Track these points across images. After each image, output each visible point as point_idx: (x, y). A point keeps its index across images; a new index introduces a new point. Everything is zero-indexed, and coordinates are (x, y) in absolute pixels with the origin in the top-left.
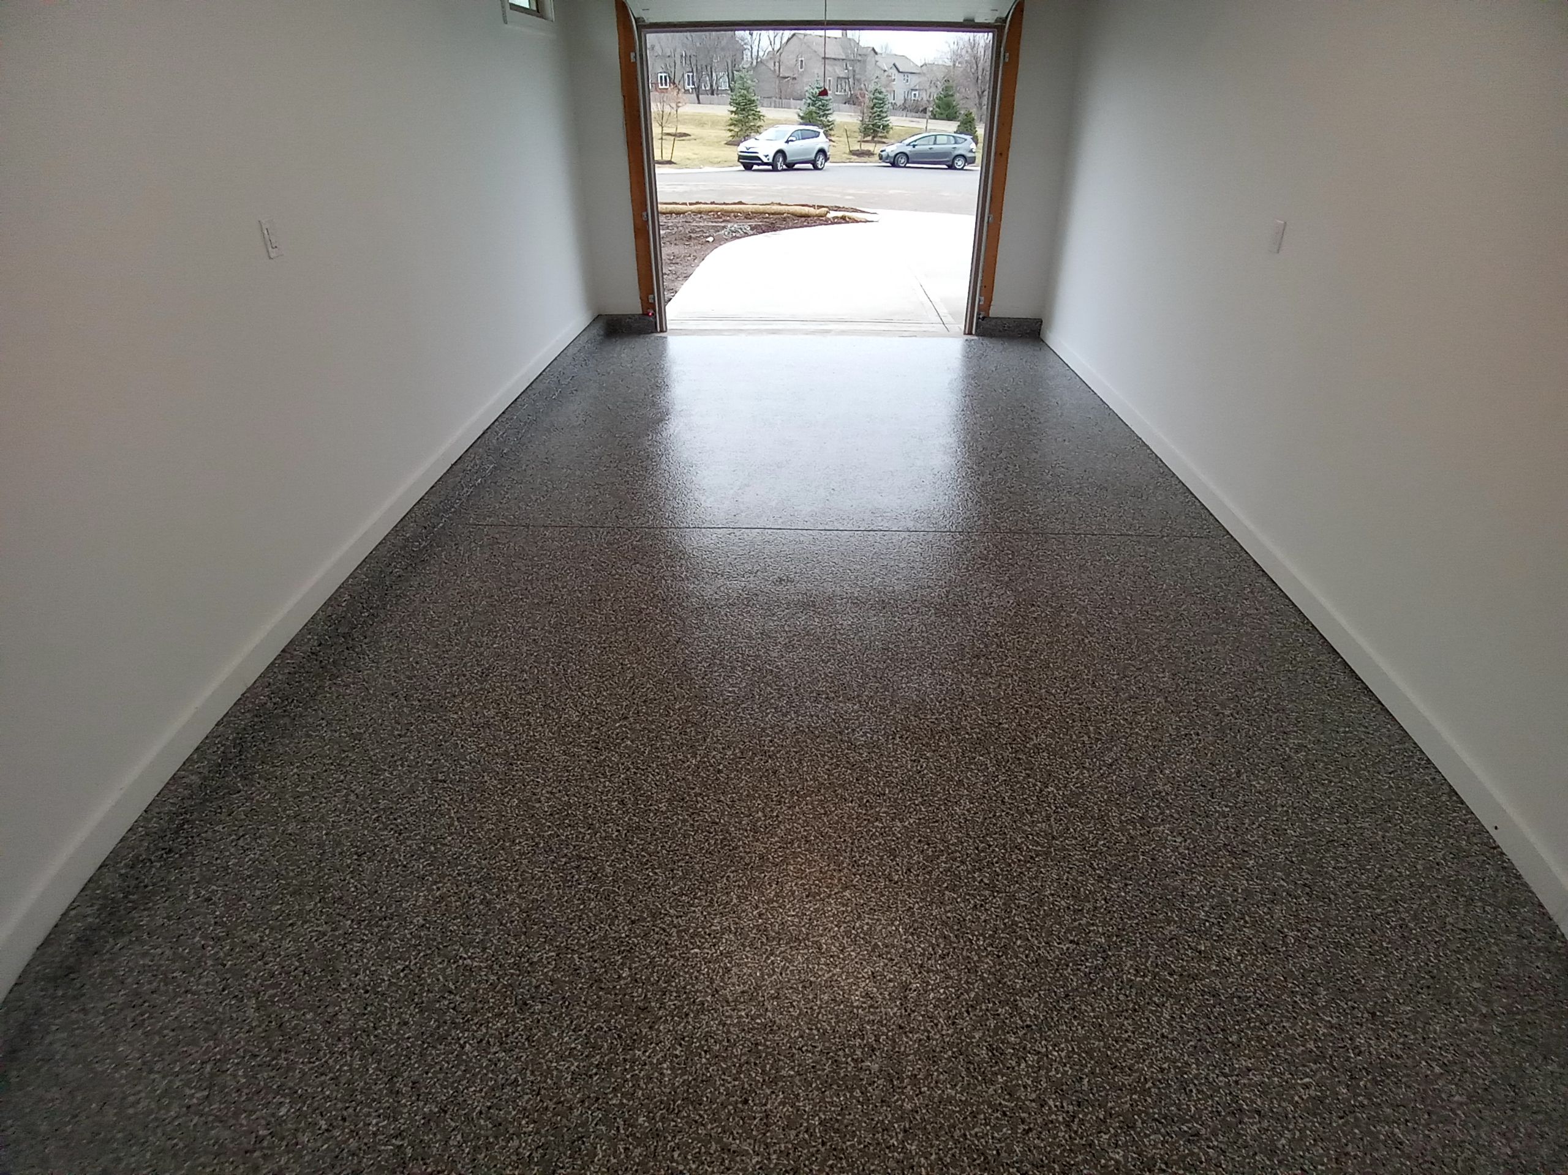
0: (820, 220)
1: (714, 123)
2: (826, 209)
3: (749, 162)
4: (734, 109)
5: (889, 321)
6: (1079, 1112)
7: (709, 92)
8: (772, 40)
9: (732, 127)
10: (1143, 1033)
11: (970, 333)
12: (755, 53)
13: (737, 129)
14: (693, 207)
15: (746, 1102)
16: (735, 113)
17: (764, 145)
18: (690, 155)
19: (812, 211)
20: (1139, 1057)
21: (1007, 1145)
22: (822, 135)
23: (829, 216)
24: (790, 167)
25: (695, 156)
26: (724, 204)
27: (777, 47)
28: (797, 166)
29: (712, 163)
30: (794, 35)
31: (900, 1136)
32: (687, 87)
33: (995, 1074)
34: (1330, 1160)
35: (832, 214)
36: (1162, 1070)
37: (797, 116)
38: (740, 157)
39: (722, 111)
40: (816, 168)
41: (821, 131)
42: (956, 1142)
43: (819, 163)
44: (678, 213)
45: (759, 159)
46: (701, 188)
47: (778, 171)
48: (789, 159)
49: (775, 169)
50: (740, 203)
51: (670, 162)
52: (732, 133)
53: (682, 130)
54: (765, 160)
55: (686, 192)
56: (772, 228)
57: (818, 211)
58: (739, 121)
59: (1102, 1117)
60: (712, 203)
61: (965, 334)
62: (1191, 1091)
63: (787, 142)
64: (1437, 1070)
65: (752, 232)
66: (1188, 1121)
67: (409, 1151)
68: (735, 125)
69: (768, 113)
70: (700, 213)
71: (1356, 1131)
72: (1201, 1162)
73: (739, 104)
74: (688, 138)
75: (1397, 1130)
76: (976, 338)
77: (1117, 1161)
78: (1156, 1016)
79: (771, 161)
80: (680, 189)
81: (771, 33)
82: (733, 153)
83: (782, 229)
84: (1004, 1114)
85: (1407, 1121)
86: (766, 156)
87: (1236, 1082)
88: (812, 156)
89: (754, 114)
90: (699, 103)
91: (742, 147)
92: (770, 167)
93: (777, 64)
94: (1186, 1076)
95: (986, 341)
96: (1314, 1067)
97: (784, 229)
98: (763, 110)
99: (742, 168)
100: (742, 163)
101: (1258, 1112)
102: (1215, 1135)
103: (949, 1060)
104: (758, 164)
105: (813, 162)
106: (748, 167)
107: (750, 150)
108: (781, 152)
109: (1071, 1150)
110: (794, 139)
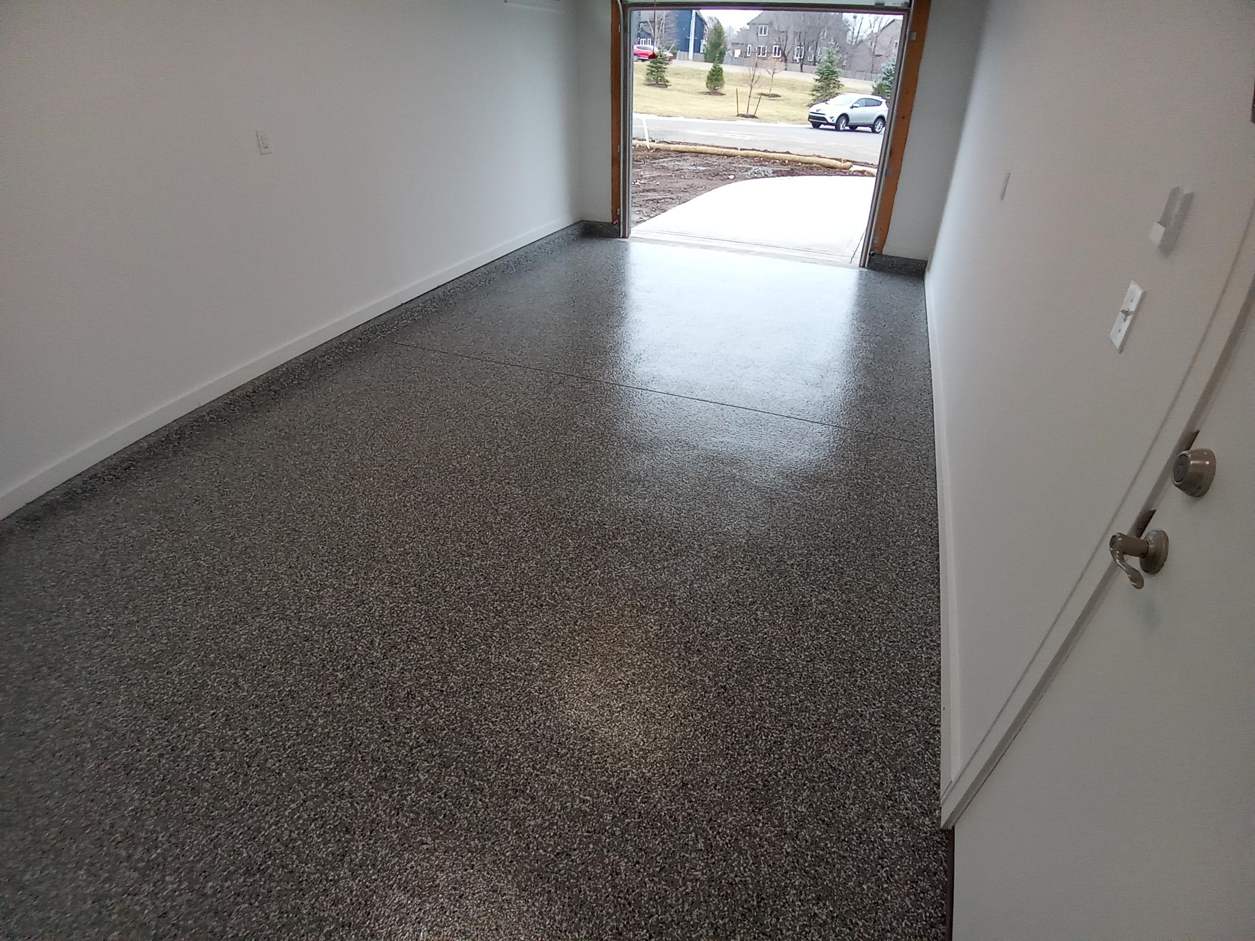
0: (843, 172)
1: (803, 89)
2: (850, 163)
3: (817, 122)
4: (819, 78)
5: (808, 250)
6: (425, 745)
7: (812, 63)
8: (872, 22)
9: (814, 93)
10: (507, 723)
11: (864, 266)
12: (856, 34)
13: (819, 94)
14: (743, 152)
15: (264, 667)
16: (819, 80)
17: (831, 110)
18: (774, 112)
19: (838, 164)
20: (491, 733)
21: (369, 742)
22: (884, 104)
23: (852, 169)
24: (853, 128)
25: (777, 114)
26: (774, 152)
27: (876, 30)
28: (859, 128)
29: (788, 120)
30: (894, 21)
31: (321, 713)
32: (795, 58)
33: (398, 706)
34: (553, 851)
35: (855, 168)
36: (497, 746)
37: (871, 88)
38: (810, 117)
39: (810, 78)
40: (874, 131)
41: (884, 101)
42: (345, 729)
43: (878, 127)
44: (729, 156)
45: (824, 119)
46: (765, 139)
47: (840, 131)
48: (851, 122)
49: (837, 129)
50: (788, 153)
51: (753, 117)
52: (814, 97)
53: (774, 91)
54: (830, 121)
55: (751, 141)
56: (791, 173)
57: (843, 165)
58: (822, 88)
59: (435, 753)
60: (765, 151)
61: (860, 266)
62: (503, 766)
63: (852, 107)
64: (700, 845)
65: (772, 175)
66: (482, 780)
67: (111, 633)
68: (817, 91)
69: (846, 82)
70: (747, 157)
71: (591, 846)
72: (467, 805)
73: (823, 74)
74: (778, 98)
75: (623, 864)
76: (866, 270)
77: (419, 780)
78: (525, 717)
79: (835, 122)
80: (748, 138)
81: (873, 16)
82: (806, 113)
83: (799, 175)
84: (383, 727)
85: (638, 862)
86: (831, 118)
87: (537, 775)
88: (872, 121)
89: (834, 83)
90: (802, 71)
91: (814, 109)
92: (834, 127)
93: (873, 44)
94: (508, 757)
95: (872, 274)
96: (602, 793)
97: (802, 175)
98: (842, 80)
99: (811, 126)
100: (811, 122)
101: (533, 798)
102: (492, 796)
103: (382, 689)
104: (825, 124)
105: (873, 127)
106: (816, 126)
107: (819, 112)
108: (845, 116)
109: (400, 761)
110: (858, 105)
